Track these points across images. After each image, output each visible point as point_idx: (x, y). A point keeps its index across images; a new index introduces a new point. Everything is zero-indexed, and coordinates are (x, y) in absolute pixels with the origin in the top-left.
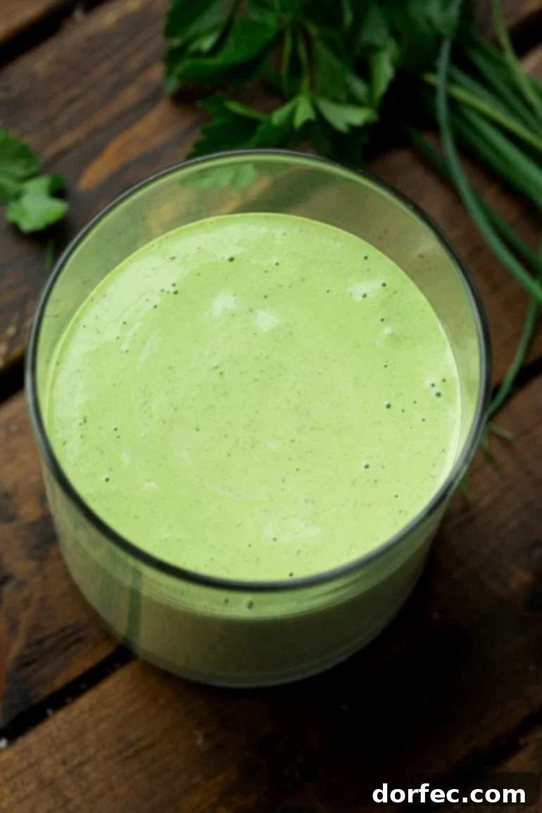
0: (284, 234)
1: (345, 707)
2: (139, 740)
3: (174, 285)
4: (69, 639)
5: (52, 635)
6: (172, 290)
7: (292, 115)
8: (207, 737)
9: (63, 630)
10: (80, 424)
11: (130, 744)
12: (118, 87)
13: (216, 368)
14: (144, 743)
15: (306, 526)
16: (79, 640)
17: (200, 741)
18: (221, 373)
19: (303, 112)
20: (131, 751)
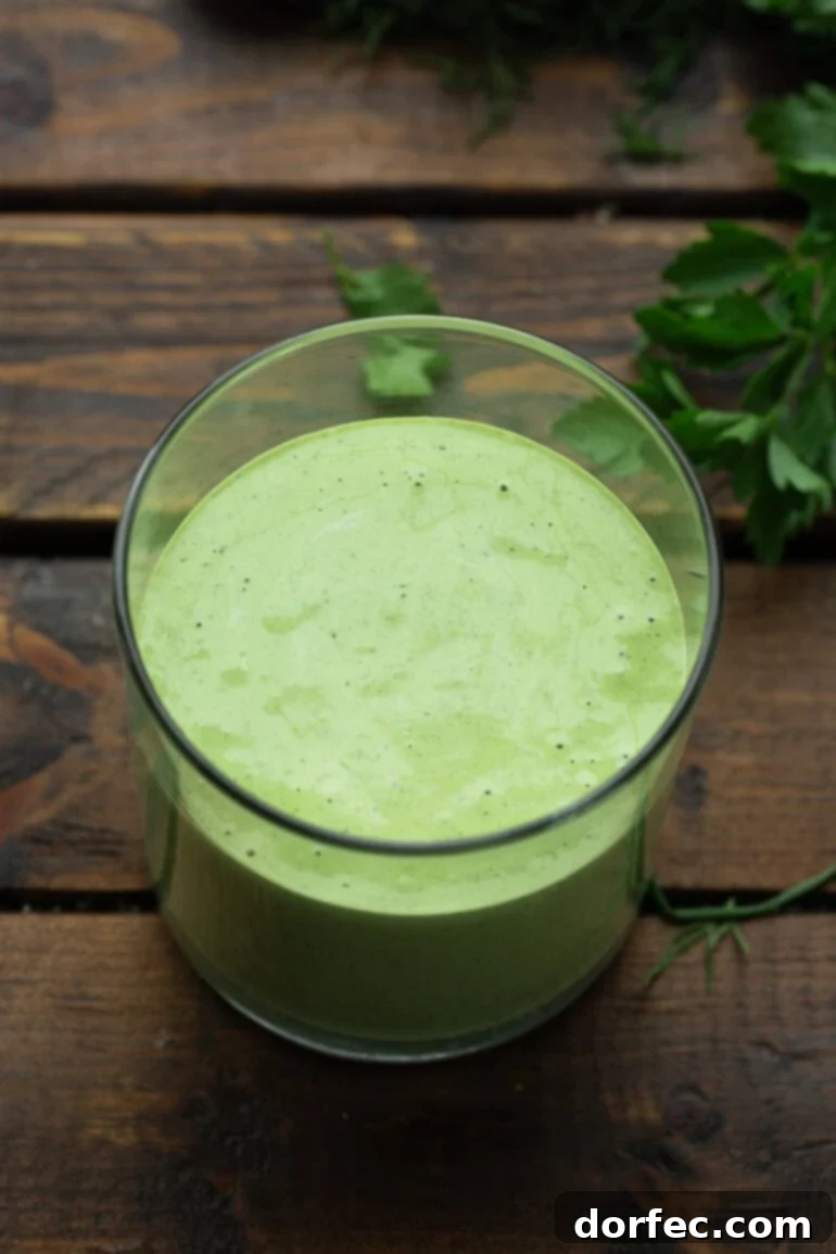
0: (582, 500)
1: (345, 1116)
2: (98, 998)
3: (422, 475)
4: (103, 845)
5: (90, 829)
6: (416, 479)
7: (730, 425)
8: (170, 1044)
9: (103, 831)
10: (214, 551)
11: (84, 997)
12: (586, 312)
13: (403, 586)
14: (97, 1005)
15: (375, 809)
16: (113, 854)
17: (160, 1044)
18: (404, 596)
19: (745, 429)
20: (79, 1004)
